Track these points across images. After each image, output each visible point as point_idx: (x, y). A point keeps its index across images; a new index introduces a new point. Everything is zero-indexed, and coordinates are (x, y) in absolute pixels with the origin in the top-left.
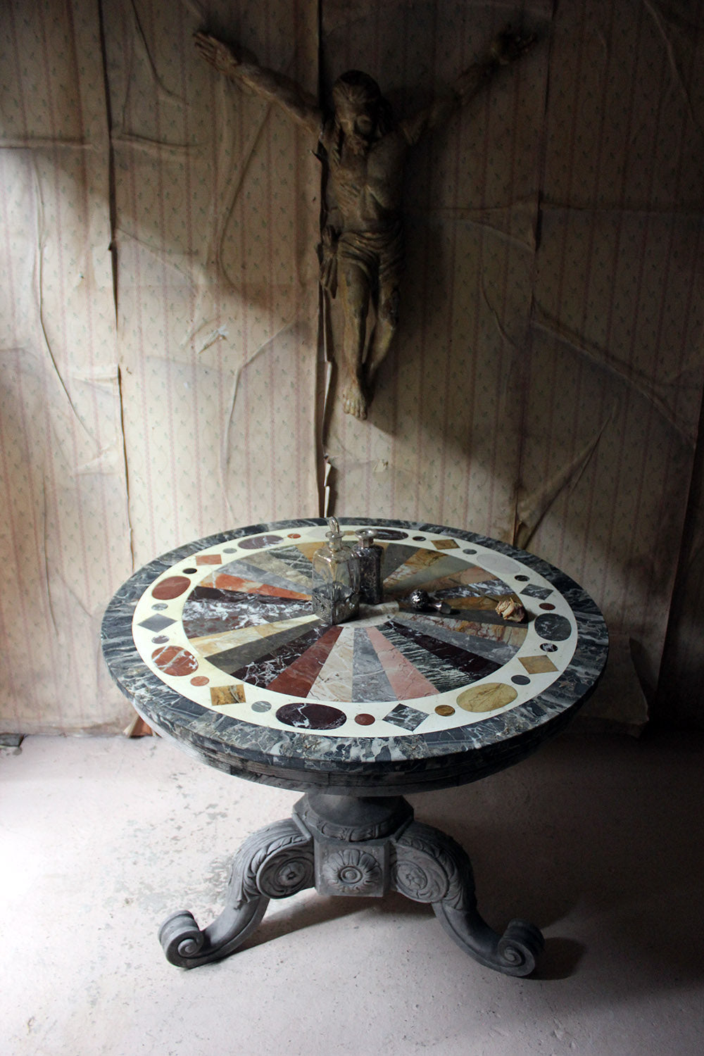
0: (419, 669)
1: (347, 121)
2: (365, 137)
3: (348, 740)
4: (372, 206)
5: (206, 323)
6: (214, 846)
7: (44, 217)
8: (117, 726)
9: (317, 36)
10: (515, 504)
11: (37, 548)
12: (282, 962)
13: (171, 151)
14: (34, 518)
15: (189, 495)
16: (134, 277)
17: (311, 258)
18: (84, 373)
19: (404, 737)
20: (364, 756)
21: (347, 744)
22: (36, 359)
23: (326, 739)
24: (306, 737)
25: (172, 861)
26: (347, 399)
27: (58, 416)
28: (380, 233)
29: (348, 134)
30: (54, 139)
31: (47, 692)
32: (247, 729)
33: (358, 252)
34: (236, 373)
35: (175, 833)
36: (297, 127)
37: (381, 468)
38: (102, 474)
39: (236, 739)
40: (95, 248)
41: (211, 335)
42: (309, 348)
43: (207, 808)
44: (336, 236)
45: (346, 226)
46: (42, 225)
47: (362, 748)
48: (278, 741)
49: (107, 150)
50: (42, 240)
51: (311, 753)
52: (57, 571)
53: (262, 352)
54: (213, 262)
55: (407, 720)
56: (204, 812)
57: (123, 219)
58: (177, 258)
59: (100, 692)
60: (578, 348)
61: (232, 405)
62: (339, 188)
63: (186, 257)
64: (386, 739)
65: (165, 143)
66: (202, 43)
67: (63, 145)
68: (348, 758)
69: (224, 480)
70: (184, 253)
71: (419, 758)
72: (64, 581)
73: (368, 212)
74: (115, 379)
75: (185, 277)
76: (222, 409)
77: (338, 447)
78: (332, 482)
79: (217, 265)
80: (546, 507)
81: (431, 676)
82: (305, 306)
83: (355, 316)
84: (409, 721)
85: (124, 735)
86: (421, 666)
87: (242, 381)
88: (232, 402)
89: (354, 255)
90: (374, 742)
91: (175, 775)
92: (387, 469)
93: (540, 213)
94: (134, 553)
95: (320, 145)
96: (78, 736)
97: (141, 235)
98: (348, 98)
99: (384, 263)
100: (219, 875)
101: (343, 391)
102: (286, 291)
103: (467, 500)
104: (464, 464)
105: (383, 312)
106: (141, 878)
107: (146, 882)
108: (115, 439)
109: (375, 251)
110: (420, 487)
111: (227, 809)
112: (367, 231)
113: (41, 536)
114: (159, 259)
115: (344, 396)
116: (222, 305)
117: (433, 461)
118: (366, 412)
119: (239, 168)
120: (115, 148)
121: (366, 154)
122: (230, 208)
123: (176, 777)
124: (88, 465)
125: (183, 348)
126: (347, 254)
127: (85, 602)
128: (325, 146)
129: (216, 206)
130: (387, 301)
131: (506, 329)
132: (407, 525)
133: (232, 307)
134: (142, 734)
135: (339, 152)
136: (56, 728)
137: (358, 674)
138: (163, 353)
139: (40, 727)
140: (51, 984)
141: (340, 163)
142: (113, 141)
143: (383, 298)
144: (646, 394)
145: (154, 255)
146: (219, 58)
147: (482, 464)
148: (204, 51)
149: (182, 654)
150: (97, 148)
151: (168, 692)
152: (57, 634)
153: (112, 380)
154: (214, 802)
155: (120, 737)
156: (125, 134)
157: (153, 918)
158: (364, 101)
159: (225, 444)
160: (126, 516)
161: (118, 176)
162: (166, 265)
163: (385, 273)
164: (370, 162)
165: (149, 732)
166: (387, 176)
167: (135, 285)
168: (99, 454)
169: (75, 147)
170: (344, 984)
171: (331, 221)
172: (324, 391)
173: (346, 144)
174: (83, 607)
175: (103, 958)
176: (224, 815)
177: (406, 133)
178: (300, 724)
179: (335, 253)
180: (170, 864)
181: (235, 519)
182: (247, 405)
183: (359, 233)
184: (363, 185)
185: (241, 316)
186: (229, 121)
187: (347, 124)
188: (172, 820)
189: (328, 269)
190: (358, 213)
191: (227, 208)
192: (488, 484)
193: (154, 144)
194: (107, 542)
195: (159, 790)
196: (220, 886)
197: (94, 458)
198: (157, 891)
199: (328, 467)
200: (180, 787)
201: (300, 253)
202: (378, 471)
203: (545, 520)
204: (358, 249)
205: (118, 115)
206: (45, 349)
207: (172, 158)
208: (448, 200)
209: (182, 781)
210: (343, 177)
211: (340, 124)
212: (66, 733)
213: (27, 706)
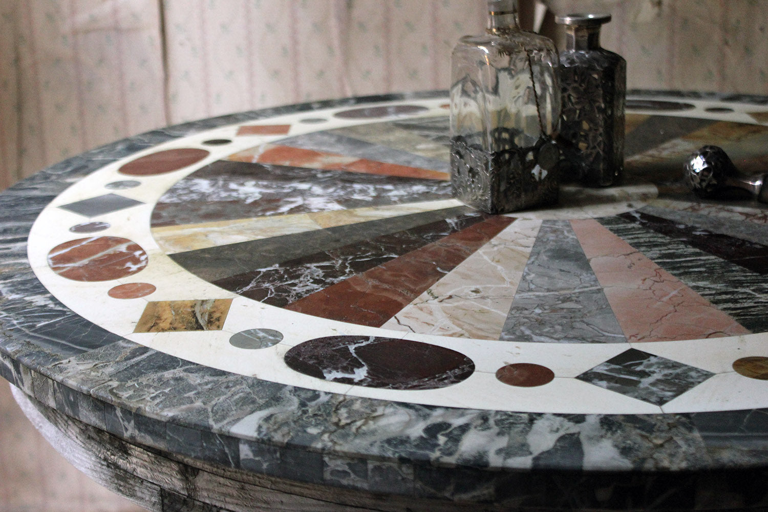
0: (697, 288)
3: (462, 415)
19: (632, 419)
20: (499, 452)
21: (457, 422)
23: (402, 410)
24: (347, 402)
32: (195, 379)
38: (117, 29)
39: (153, 398)
47: (499, 434)
48: (267, 405)
51: (345, 436)
55: (646, 382)
64: (579, 419)
68: (450, 454)
69: (342, 43)
71: (674, 467)
81: (726, 301)
84: (653, 384)
86: (701, 284)
90: (539, 424)
110: (728, 50)
124: (94, 12)
132: (696, 95)
137: (530, 290)
149: (123, 248)
151: (45, 306)
178: (340, 375)
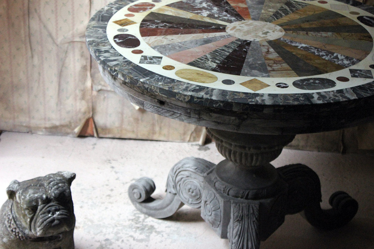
52: (36, 10)
59: (59, 102)
85: (73, 133)
134: (86, 135)
139: (15, 126)
155: (71, 135)
212: (33, 131)
213: (6, 109)
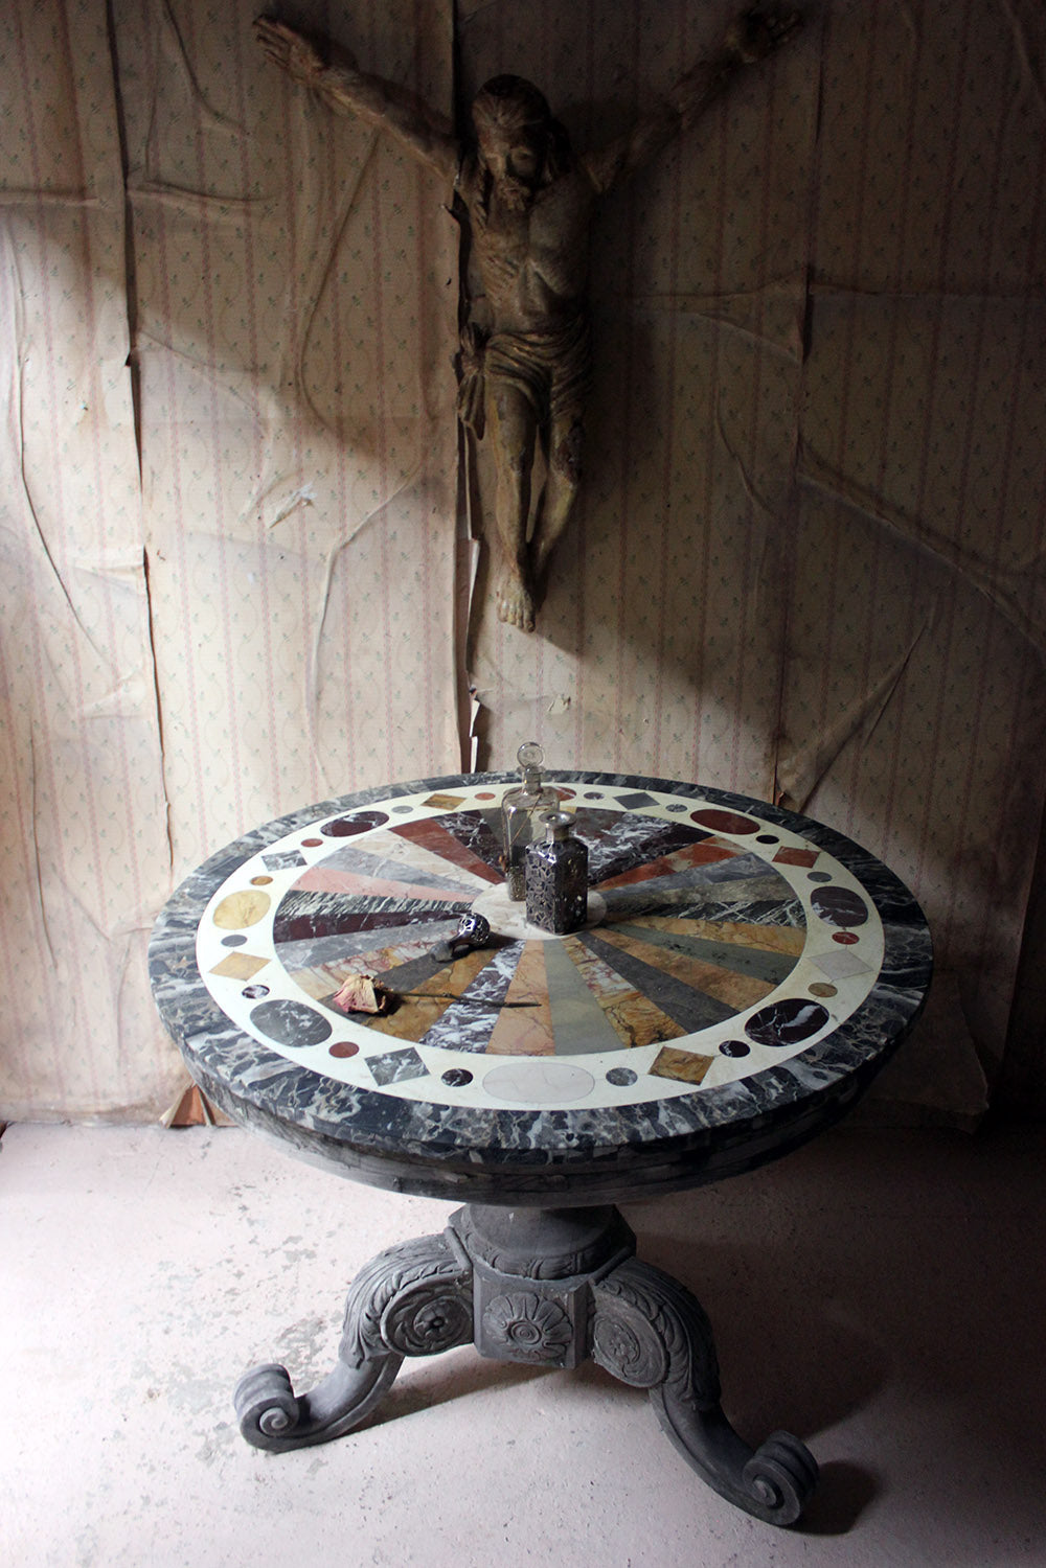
1: (496, 155)
2: (524, 180)
4: (537, 292)
5: (281, 480)
6: (292, 1304)
7: (24, 314)
8: (151, 1110)
9: (450, 22)
10: (773, 765)
11: (23, 833)
12: (390, 1498)
13: (222, 208)
14: (17, 786)
15: (258, 750)
16: (167, 407)
17: (445, 375)
18: (89, 560)
22: (17, 537)
25: (225, 1329)
26: (503, 599)
27: (52, 626)
28: (551, 335)
29: (497, 177)
30: (38, 191)
31: (41, 1056)
33: (516, 365)
34: (329, 558)
35: (232, 1283)
36: (420, 168)
37: (559, 707)
38: (120, 716)
40: (105, 363)
41: (288, 499)
42: (444, 517)
43: (285, 1243)
44: (482, 339)
45: (497, 325)
46: (21, 327)
49: (121, 207)
50: (23, 351)
52: (54, 868)
53: (369, 524)
54: (290, 384)
56: (280, 1248)
57: (150, 317)
58: (233, 377)
59: (123, 1057)
60: (873, 515)
61: (323, 609)
62: (485, 264)
63: (249, 375)
65: (213, 195)
66: (268, 36)
67: (53, 201)
69: (313, 727)
70: (246, 370)
72: (64, 885)
73: (532, 301)
74: (139, 568)
75: (246, 408)
76: (307, 615)
77: (491, 675)
78: (482, 729)
79: (297, 389)
80: (823, 770)
82: (438, 449)
83: (512, 467)
85: (160, 1123)
87: (338, 570)
88: (323, 604)
89: (508, 370)
91: (237, 1188)
92: (568, 709)
93: (809, 301)
94: (173, 841)
95: (457, 197)
96: (90, 1124)
97: (176, 341)
98: (495, 119)
99: (560, 381)
100: (297, 1352)
101: (497, 585)
102: (405, 429)
103: (697, 759)
104: (691, 702)
105: (557, 460)
106: (175, 1356)
107: (183, 1362)
108: (140, 663)
109: (544, 363)
110: (622, 737)
111: (315, 1245)
112: (531, 332)
113: (28, 813)
114: (206, 380)
115: (498, 594)
116: (305, 451)
117: (643, 696)
118: (532, 619)
119: (329, 234)
120: (135, 203)
121: (528, 208)
122: (315, 297)
123: (240, 1192)
124: (100, 703)
125: (246, 520)
126: (499, 369)
127: (97, 916)
128: (464, 197)
129: (294, 295)
130: (563, 442)
131: (759, 488)
133: (321, 454)
134: (188, 1123)
135: (486, 205)
136: (57, 1112)
138: (214, 527)
139: (32, 1111)
140: (22, 1530)
141: (486, 223)
142: (131, 194)
143: (557, 439)
144: (983, 589)
145: (197, 373)
146: (295, 59)
147: (721, 701)
148: (271, 48)
150: (106, 204)
152: (56, 966)
153: (133, 569)
154: (295, 1234)
155: (156, 1126)
156: (150, 182)
157: (191, 1422)
158: (522, 123)
159: (313, 671)
160: (159, 783)
161: (139, 250)
162: (217, 388)
163: (560, 399)
164: (535, 223)
165: (200, 1120)
166: (561, 243)
167: (168, 420)
168: (116, 686)
169: (72, 203)
170: (488, 1536)
171: (477, 315)
172: (468, 586)
173: (496, 196)
174: (95, 925)
175: (106, 1488)
176: (311, 1255)
177: (592, 174)
179: (481, 367)
180: (222, 1334)
181: (331, 788)
182: (346, 611)
183: (518, 335)
184: (524, 257)
185: (335, 469)
186: (313, 160)
187: (495, 159)
188: (229, 1261)
189: (471, 394)
190: (517, 303)
191: (311, 298)
192: (730, 735)
193: (195, 198)
194: (131, 824)
195: (211, 1213)
196: (299, 1371)
197: (108, 692)
198: (197, 1378)
199: (475, 706)
200: (244, 1208)
201: (428, 368)
202: (554, 711)
203: (822, 790)
204: (517, 361)
205: (137, 153)
206: (30, 521)
207: (224, 219)
208: (663, 280)
209: (248, 1198)
210: (492, 244)
211: (486, 161)
212: (72, 1121)
213: (10, 1077)
